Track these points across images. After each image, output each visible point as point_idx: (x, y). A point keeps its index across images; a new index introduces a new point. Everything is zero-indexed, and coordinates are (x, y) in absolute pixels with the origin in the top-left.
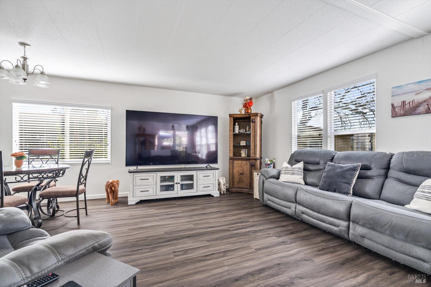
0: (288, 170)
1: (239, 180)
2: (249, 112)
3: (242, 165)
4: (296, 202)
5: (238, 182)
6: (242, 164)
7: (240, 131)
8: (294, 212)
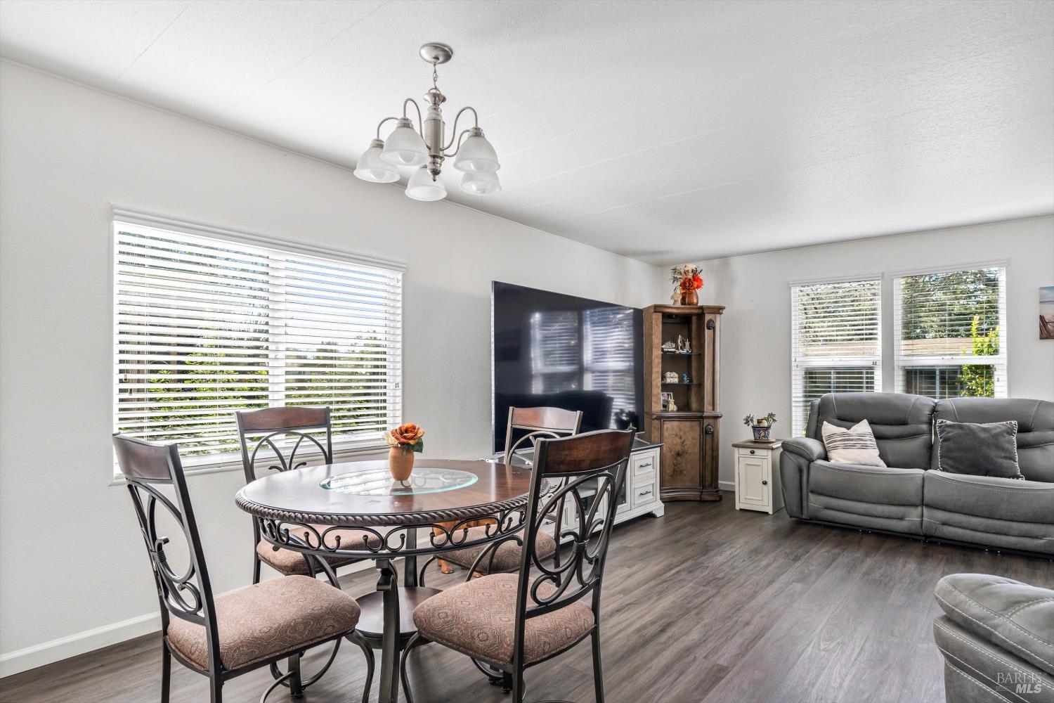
0: (852, 440)
1: (674, 470)
2: (695, 301)
3: (682, 433)
4: (923, 503)
5: (671, 476)
6: (680, 430)
7: (664, 346)
8: (919, 524)
